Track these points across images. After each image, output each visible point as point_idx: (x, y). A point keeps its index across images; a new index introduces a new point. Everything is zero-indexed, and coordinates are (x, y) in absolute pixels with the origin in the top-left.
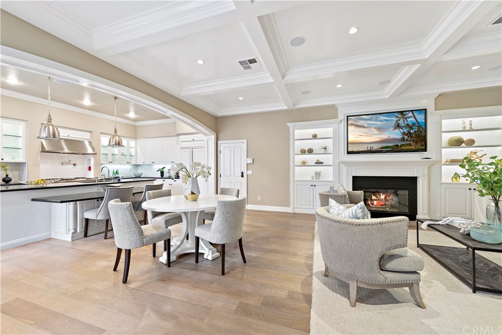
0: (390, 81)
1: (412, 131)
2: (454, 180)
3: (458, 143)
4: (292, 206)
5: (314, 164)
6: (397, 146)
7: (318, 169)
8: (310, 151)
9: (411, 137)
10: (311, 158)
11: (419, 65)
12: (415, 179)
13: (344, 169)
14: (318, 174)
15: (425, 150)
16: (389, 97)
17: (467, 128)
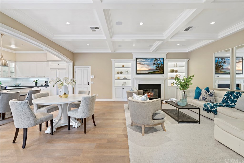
0: (152, 46)
1: (159, 66)
2: (172, 85)
3: (173, 71)
4: (113, 98)
5: (123, 79)
6: (154, 72)
7: (125, 81)
8: (121, 73)
9: (159, 68)
10: (122, 76)
11: (162, 41)
12: (160, 85)
13: (135, 81)
14: (125, 83)
15: (163, 74)
16: (153, 52)
17: (176, 66)
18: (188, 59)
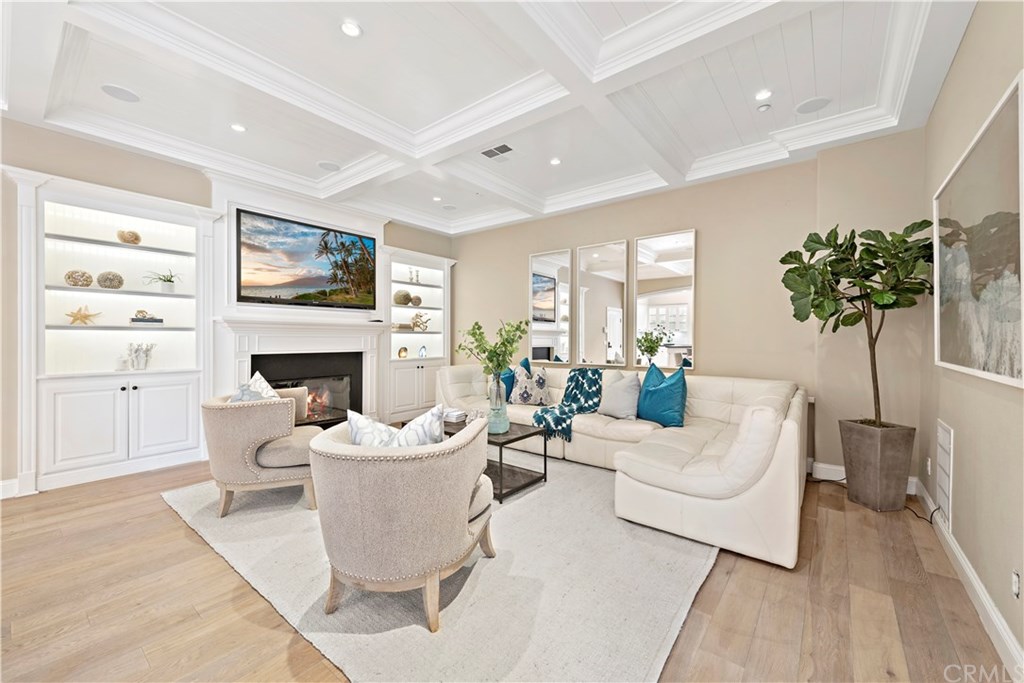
1: (350, 260)
2: (403, 354)
3: (405, 300)
4: (28, 471)
5: (127, 323)
6: (323, 293)
8: (112, 282)
9: (349, 273)
10: (112, 305)
12: (358, 356)
14: (142, 354)
15: (373, 307)
16: (332, 199)
17: (414, 281)
18: (453, 262)
